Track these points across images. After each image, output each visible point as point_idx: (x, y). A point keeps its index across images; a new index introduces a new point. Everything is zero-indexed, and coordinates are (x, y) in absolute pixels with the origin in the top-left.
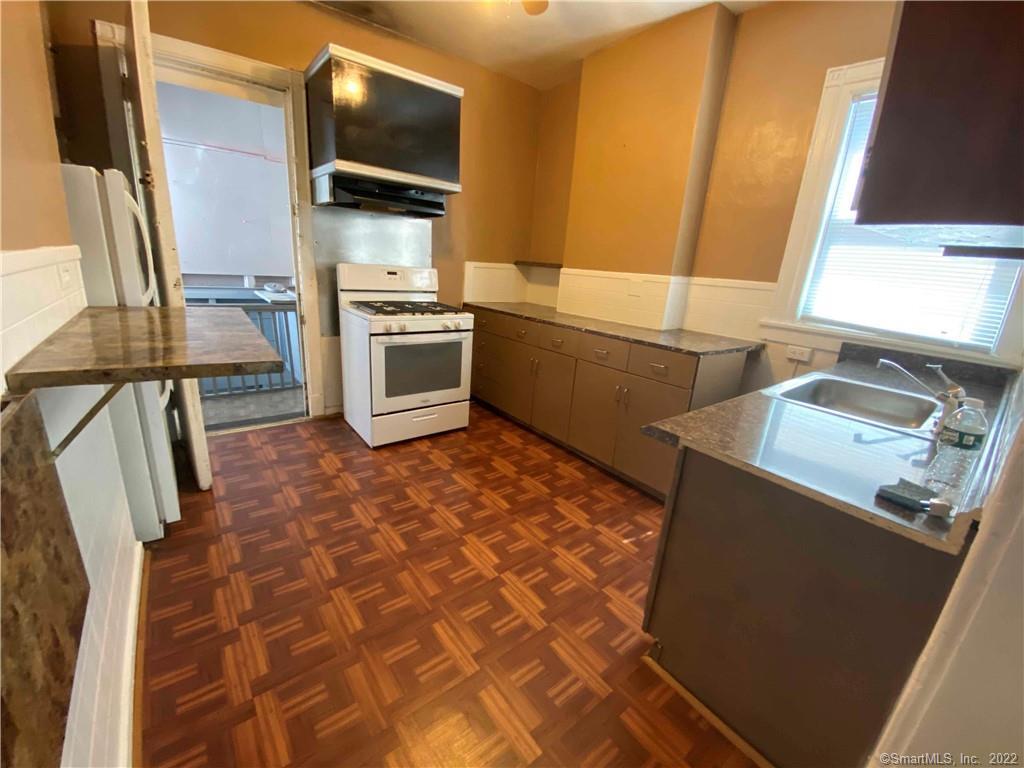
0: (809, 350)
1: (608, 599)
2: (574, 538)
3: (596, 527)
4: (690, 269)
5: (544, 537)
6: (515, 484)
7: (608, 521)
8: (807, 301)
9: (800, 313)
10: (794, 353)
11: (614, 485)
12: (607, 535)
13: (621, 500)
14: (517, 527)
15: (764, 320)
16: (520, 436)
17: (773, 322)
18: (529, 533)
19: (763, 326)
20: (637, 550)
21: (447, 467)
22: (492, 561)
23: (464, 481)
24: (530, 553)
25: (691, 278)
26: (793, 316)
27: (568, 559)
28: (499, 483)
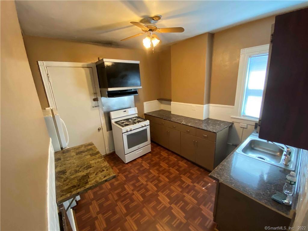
0: (246, 125)
1: (201, 210)
2: (188, 189)
3: (194, 184)
4: (209, 102)
5: (180, 190)
6: (168, 171)
7: (197, 181)
8: (244, 111)
9: (242, 114)
10: (242, 125)
11: (197, 168)
12: (198, 186)
13: (199, 173)
14: (172, 187)
15: (232, 116)
16: (166, 153)
17: (234, 117)
18: (176, 189)
19: (232, 118)
20: (207, 191)
21: (148, 168)
22: (167, 201)
23: (154, 172)
24: (177, 196)
25: (209, 104)
26: (240, 115)
27: (188, 197)
28: (164, 172)
